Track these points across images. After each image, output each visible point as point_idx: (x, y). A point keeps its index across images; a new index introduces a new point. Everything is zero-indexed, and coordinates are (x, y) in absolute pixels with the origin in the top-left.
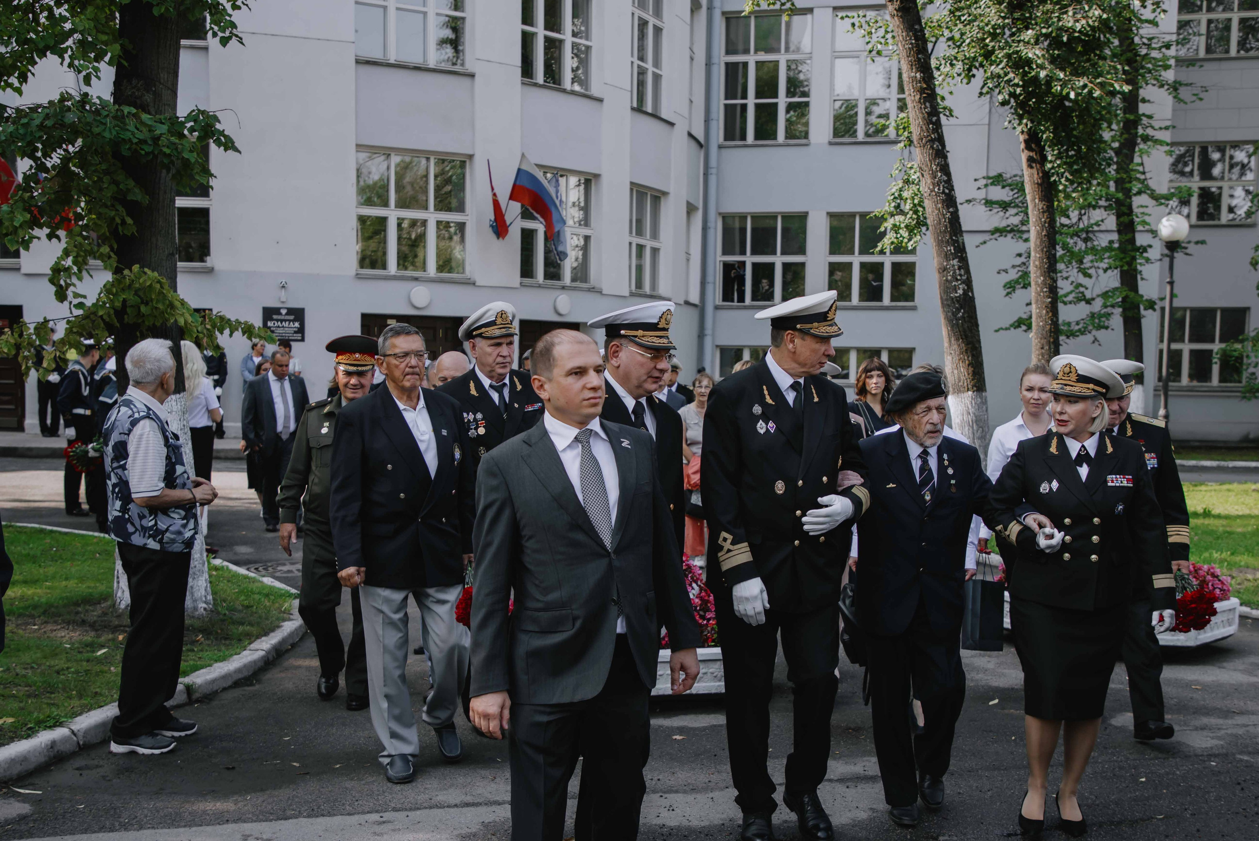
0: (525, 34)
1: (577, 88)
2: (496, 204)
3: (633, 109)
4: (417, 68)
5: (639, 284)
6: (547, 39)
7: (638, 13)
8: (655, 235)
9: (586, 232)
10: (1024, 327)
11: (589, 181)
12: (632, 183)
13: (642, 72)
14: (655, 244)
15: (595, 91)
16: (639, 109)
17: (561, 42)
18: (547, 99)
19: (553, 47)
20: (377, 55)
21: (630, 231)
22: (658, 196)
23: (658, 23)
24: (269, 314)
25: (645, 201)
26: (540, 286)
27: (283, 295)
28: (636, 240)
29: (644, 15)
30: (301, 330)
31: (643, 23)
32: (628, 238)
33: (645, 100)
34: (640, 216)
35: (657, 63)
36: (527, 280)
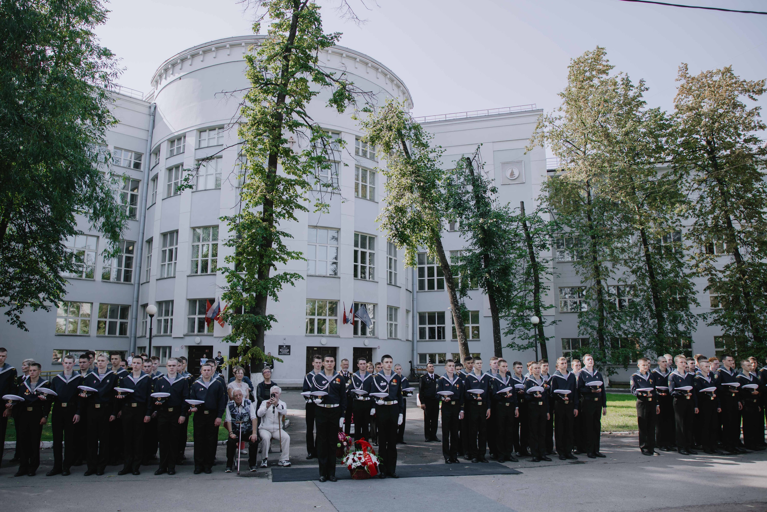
0: (355, 265)
1: (370, 279)
2: (345, 314)
3: (388, 284)
4: (324, 277)
5: (391, 336)
6: (361, 266)
7: (389, 256)
8: (396, 320)
9: (374, 320)
11: (375, 306)
12: (388, 306)
13: (391, 273)
14: (396, 323)
15: (376, 280)
16: (390, 284)
17: (366, 267)
18: (362, 283)
19: (363, 268)
20: (313, 274)
21: (387, 320)
22: (396, 309)
23: (396, 259)
24: (280, 347)
25: (392, 311)
26: (359, 337)
27: (285, 342)
28: (389, 322)
29: (391, 257)
30: (289, 352)
31: (391, 259)
32: (386, 322)
33: (391, 281)
34: (391, 315)
35: (395, 270)
36: (355, 336)
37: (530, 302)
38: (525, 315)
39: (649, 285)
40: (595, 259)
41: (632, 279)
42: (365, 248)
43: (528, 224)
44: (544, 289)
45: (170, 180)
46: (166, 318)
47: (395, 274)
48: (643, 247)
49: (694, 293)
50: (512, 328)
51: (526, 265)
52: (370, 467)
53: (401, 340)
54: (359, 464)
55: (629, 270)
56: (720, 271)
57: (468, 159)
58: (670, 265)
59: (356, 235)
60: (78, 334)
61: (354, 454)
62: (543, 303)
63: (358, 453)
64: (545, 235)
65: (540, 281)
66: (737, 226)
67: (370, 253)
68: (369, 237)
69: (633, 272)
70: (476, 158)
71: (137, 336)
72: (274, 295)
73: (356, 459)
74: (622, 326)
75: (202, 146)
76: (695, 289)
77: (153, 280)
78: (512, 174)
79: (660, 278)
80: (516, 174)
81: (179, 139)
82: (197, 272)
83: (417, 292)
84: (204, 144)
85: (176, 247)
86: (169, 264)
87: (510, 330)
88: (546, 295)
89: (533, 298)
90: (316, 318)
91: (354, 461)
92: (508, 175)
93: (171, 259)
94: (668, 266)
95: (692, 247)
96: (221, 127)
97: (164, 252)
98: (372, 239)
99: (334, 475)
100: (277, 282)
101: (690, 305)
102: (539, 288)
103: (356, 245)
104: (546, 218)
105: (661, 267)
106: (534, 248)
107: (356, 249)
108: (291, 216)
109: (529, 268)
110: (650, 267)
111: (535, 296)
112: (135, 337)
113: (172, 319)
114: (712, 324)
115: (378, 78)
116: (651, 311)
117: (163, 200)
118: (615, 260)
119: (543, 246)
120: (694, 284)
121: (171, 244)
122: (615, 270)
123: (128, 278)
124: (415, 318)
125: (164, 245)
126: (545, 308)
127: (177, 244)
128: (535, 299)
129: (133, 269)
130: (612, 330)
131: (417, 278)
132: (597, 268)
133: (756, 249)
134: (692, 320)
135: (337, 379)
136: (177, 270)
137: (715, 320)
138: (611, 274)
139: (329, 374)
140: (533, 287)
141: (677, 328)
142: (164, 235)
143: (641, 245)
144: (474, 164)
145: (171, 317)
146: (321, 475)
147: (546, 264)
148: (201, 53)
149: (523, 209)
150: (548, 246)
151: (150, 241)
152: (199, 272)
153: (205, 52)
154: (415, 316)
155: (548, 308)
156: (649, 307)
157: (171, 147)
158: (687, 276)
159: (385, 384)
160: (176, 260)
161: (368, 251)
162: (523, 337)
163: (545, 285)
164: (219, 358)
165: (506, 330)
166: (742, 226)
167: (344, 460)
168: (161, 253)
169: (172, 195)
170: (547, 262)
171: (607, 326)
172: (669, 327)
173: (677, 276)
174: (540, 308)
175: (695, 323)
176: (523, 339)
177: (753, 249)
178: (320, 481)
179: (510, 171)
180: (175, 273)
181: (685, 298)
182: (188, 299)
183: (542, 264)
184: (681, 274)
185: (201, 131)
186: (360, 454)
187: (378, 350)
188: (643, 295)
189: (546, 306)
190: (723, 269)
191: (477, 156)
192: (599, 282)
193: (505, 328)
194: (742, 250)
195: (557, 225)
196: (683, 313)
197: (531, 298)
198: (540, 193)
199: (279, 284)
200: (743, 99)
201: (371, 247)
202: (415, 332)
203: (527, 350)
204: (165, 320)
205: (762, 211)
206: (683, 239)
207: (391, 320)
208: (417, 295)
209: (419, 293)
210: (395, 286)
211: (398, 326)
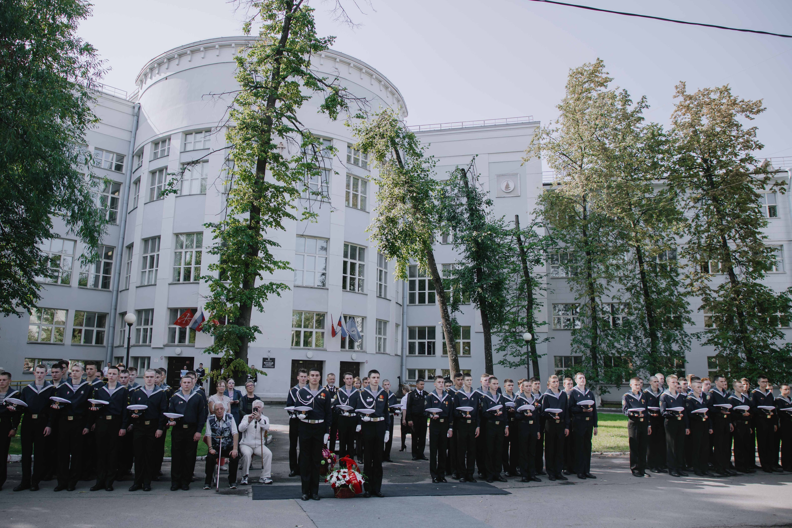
0: (344, 276)
1: (359, 291)
2: (333, 327)
3: (376, 297)
4: (312, 288)
5: (379, 350)
6: (351, 278)
7: (379, 268)
8: (385, 334)
9: (363, 334)
11: (363, 319)
12: (377, 319)
13: (381, 285)
14: (385, 337)
15: (365, 292)
16: (380, 296)
17: (355, 278)
18: (351, 295)
20: (300, 284)
21: (376, 334)
22: (386, 322)
23: (386, 271)
24: (265, 360)
25: (381, 324)
26: (347, 351)
27: (269, 354)
28: (378, 336)
29: (381, 269)
30: (274, 365)
31: (381, 271)
32: (375, 336)
33: (381, 294)
34: (380, 329)
35: (385, 282)
36: (343, 349)
37: (523, 318)
38: (517, 331)
39: (643, 303)
40: (590, 275)
41: (626, 297)
42: (355, 259)
43: (523, 239)
44: (537, 305)
45: (153, 183)
46: (146, 327)
47: (386, 287)
48: (638, 264)
49: (688, 312)
50: (504, 344)
51: (519, 281)
52: (354, 486)
53: (389, 354)
54: (343, 482)
55: (624, 288)
56: (714, 291)
57: (463, 170)
58: (665, 283)
59: (346, 246)
60: (52, 342)
61: (339, 472)
62: (536, 319)
63: (342, 470)
64: (539, 250)
65: (534, 296)
66: (732, 246)
67: (360, 264)
68: (359, 248)
69: (627, 289)
70: (471, 170)
71: (115, 345)
72: (260, 305)
73: (340, 477)
74: (616, 344)
75: (187, 149)
76: (689, 308)
77: (132, 287)
78: (507, 187)
79: (654, 296)
80: (512, 187)
81: (164, 141)
82: (179, 280)
83: (408, 306)
84: (189, 147)
85: (158, 253)
86: (149, 271)
87: (502, 347)
88: (540, 311)
89: (525, 314)
90: (302, 330)
91: (338, 479)
92: (503, 187)
93: (152, 266)
94: (663, 284)
95: (687, 265)
96: (208, 130)
97: (145, 258)
98: (362, 250)
99: (317, 493)
100: (263, 292)
101: (684, 324)
102: (532, 304)
103: (346, 256)
104: (541, 232)
105: (656, 285)
106: (528, 263)
107: (346, 260)
108: (278, 224)
109: (522, 283)
110: (645, 285)
111: (528, 312)
112: (112, 347)
113: (151, 329)
114: (706, 344)
115: (372, 85)
116: (645, 329)
117: (145, 204)
118: (610, 278)
119: (538, 262)
120: (688, 304)
121: (153, 250)
122: (610, 288)
123: (106, 285)
124: (405, 333)
125: (146, 251)
126: (538, 325)
127: (159, 250)
128: (528, 316)
129: (112, 276)
130: (605, 349)
131: (407, 292)
132: (591, 284)
133: (751, 269)
134: (686, 339)
135: (322, 394)
136: (158, 278)
137: (709, 340)
138: (605, 291)
139: (314, 388)
140: (526, 303)
141: (670, 348)
142: (146, 241)
143: (636, 262)
144: (469, 175)
145: (151, 327)
146: (304, 493)
147: (540, 280)
148: (189, 52)
149: (517, 223)
150: (542, 261)
151: (130, 247)
152: (182, 280)
153: (193, 52)
154: (405, 330)
155: (541, 324)
156: (643, 325)
157: (155, 149)
158: (682, 295)
159: (372, 400)
160: (157, 267)
161: (357, 262)
162: (514, 354)
163: (538, 301)
164: (200, 370)
165: (498, 347)
166: (738, 246)
167: (328, 478)
168: (142, 259)
169: (155, 199)
170: (541, 278)
171: (600, 344)
172: (663, 347)
173: (671, 294)
174: (533, 324)
175: (688, 343)
176: (515, 356)
177: (747, 268)
178: (302, 499)
179: (505, 184)
180: (155, 281)
181: (679, 317)
182: (169, 308)
183: (536, 280)
184: (676, 293)
185: (187, 133)
186: (345, 472)
187: (366, 364)
188: (638, 314)
189: (539, 323)
190: (717, 289)
191: (472, 167)
192: (593, 300)
193: (496, 344)
194: (737, 270)
195: (552, 240)
196: (677, 332)
197: (523, 314)
198: (536, 206)
199: (265, 294)
200: (739, 118)
201: (361, 258)
202: (404, 347)
203: (519, 367)
204: (144, 329)
205: (756, 230)
206: (679, 257)
207: (380, 333)
208: (407, 309)
209: (409, 307)
210: (385, 298)
211: (387, 341)
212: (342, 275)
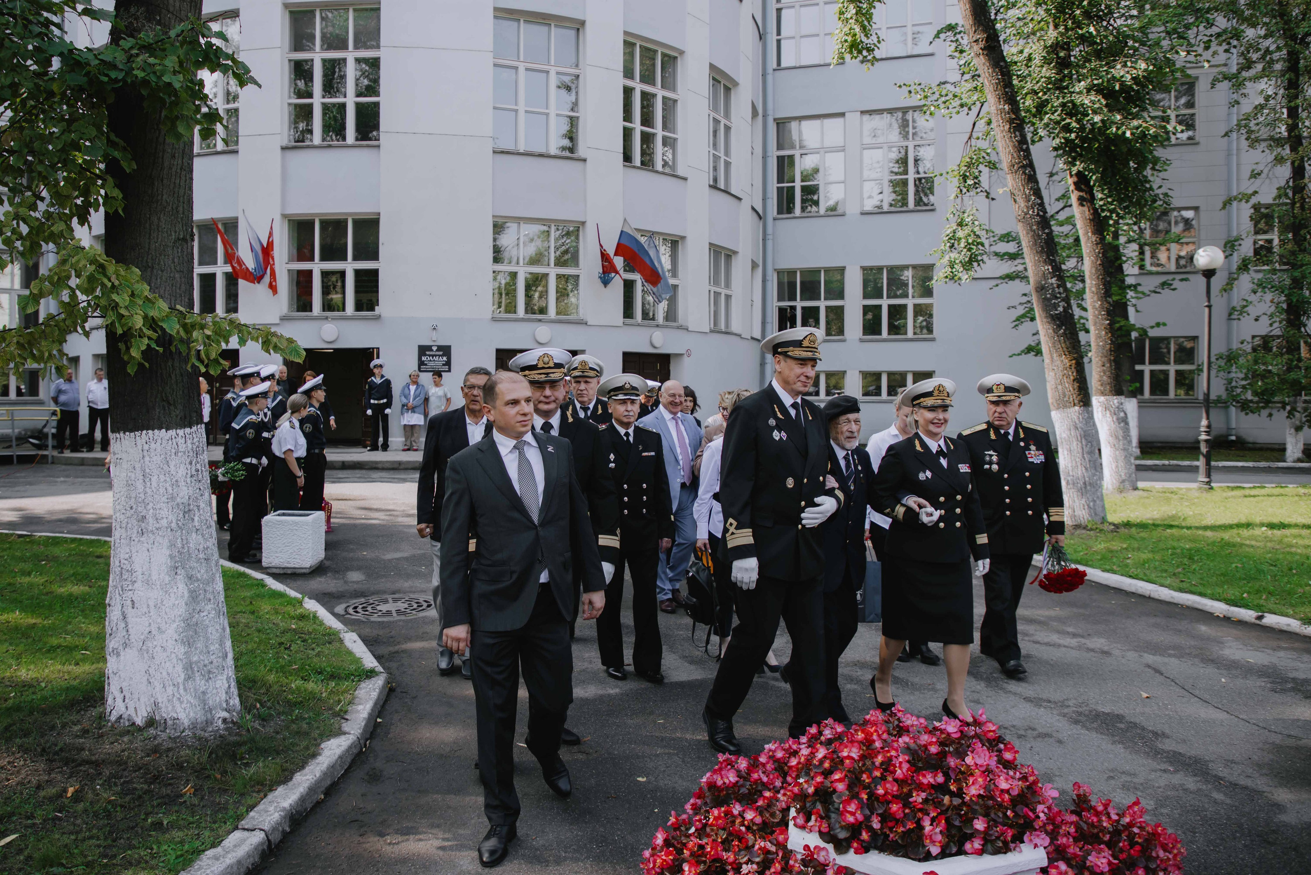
0: (625, 128)
1: (667, 170)
2: (605, 258)
3: (710, 186)
4: (541, 156)
5: (716, 323)
6: (642, 133)
7: (713, 115)
8: (728, 284)
10: (1033, 353)
11: (675, 243)
12: (710, 244)
13: (716, 158)
14: (729, 292)
15: (680, 172)
16: (715, 186)
17: (654, 135)
18: (645, 177)
19: (647, 139)
20: (510, 146)
21: (709, 282)
22: (730, 255)
23: (728, 123)
24: (423, 350)
25: (720, 258)
26: (639, 325)
27: (434, 335)
28: (713, 289)
29: (717, 117)
30: (448, 363)
31: (716, 121)
32: (706, 287)
33: (718, 179)
34: (717, 269)
35: (727, 153)
36: (628, 321)
42: (652, 83)
47: (728, 163)
53: (739, 335)
59: (629, 45)
67: (664, 97)
68: (664, 55)
83: (775, 219)
90: (522, 271)
98: (671, 61)
103: (628, 73)
107: (630, 83)
124: (769, 284)
131: (773, 185)
154: (769, 278)
161: (660, 93)
187: (686, 360)
201: (669, 83)
202: (769, 319)
208: (774, 226)
209: (777, 222)
210: (726, 192)
211: (733, 300)
212: (619, 124)
